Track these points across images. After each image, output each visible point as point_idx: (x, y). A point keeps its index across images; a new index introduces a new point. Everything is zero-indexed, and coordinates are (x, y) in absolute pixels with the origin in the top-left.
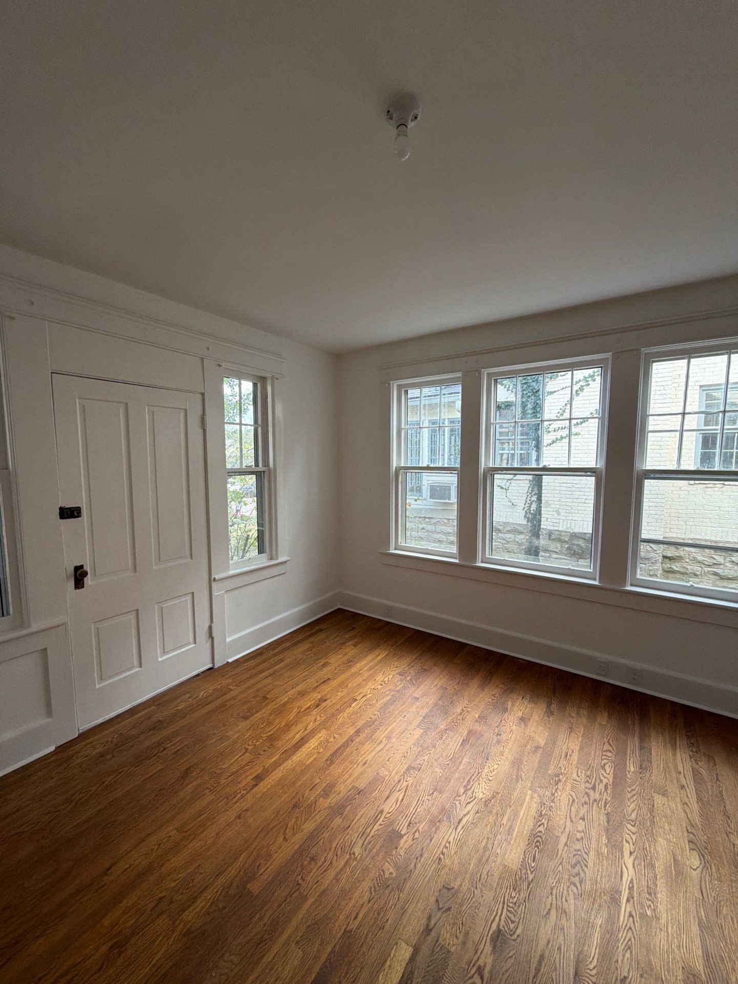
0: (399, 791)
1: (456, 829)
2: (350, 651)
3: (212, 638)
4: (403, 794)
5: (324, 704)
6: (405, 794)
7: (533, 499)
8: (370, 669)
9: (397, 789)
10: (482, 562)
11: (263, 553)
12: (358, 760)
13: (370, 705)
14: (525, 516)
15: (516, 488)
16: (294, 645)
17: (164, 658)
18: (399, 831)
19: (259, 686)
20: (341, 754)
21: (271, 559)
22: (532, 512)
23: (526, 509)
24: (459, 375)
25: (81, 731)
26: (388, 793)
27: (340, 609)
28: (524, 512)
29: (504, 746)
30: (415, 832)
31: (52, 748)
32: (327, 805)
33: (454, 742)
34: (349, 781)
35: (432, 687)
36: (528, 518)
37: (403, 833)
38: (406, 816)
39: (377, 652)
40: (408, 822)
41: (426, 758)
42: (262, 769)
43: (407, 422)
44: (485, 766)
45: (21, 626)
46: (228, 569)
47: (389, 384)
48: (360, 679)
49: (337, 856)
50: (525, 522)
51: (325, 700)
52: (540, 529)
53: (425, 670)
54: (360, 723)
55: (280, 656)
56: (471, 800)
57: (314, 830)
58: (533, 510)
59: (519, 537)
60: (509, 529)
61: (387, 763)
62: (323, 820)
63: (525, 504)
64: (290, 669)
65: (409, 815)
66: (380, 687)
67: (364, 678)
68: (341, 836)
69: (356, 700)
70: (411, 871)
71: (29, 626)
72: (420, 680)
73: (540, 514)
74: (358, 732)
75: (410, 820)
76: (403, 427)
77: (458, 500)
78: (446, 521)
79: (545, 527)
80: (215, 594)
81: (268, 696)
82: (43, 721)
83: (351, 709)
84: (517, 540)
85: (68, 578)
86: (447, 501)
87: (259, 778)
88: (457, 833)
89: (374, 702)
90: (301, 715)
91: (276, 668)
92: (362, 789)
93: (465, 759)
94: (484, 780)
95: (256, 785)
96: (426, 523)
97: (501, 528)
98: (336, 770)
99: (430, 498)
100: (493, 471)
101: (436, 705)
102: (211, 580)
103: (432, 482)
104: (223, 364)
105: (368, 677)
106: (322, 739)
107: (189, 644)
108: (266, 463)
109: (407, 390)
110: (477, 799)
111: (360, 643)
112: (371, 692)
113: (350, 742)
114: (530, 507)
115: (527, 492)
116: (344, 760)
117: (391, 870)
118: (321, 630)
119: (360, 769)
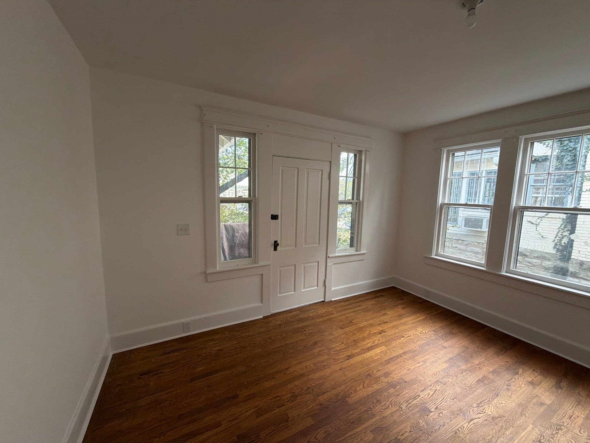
0: (430, 390)
1: (469, 422)
2: (400, 310)
3: (325, 286)
4: (433, 392)
5: (384, 334)
6: (434, 393)
7: (564, 234)
8: (413, 323)
9: (430, 389)
10: (506, 272)
11: (352, 247)
12: (405, 367)
13: (413, 342)
14: (554, 247)
15: (547, 224)
16: (367, 300)
17: (304, 290)
18: (430, 408)
19: (348, 315)
20: (394, 361)
21: (357, 251)
22: (563, 244)
23: (556, 241)
24: (500, 141)
25: (272, 313)
26: (423, 388)
27: (393, 287)
28: (554, 243)
29: (512, 393)
30: (441, 413)
31: (262, 317)
32: (386, 381)
33: (471, 379)
34: (399, 375)
35: (457, 344)
36: (558, 249)
37: (432, 410)
38: (434, 404)
39: (418, 315)
40: (436, 406)
41: (450, 380)
42: (351, 353)
43: (452, 174)
44: (495, 399)
45: (255, 263)
46: (335, 253)
47: (441, 150)
48: (406, 327)
49: (392, 405)
50: (554, 252)
51: (385, 332)
52: (570, 259)
53: (453, 333)
54: (406, 350)
55: (359, 304)
56: (481, 412)
57: (379, 389)
58: (564, 243)
59: (546, 263)
60: (537, 255)
61: (423, 374)
62: (384, 387)
63: (555, 238)
64: (364, 311)
65: (436, 403)
66: (419, 334)
67: (409, 327)
68: (393, 398)
69: (403, 337)
70: (436, 430)
71: (258, 263)
72: (448, 338)
73: (572, 247)
74: (405, 353)
75: (437, 406)
76: (449, 177)
77: (489, 230)
78: (476, 244)
79: (576, 258)
80: (328, 264)
81: (353, 321)
82: (259, 304)
83: (400, 340)
84: (544, 265)
85: (272, 245)
86: (479, 230)
87: (349, 357)
88: (469, 425)
89: (415, 341)
90: (370, 335)
91: (357, 309)
92: (407, 381)
93: (479, 390)
94: (493, 406)
95: (348, 359)
96: (459, 244)
97: (528, 254)
98: (391, 367)
99: (465, 226)
100: (523, 209)
101: (459, 354)
102: (327, 257)
103: (467, 215)
104: (341, 145)
105: (412, 327)
106: (383, 350)
107: (314, 286)
108: (358, 198)
109: (454, 153)
110: (486, 414)
111: (407, 308)
112: (414, 336)
113: (400, 357)
114: (561, 240)
115: (559, 228)
116: (396, 364)
117: (424, 424)
118: (382, 296)
119: (405, 372)
